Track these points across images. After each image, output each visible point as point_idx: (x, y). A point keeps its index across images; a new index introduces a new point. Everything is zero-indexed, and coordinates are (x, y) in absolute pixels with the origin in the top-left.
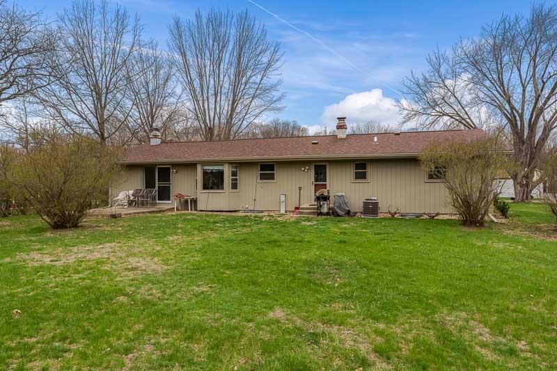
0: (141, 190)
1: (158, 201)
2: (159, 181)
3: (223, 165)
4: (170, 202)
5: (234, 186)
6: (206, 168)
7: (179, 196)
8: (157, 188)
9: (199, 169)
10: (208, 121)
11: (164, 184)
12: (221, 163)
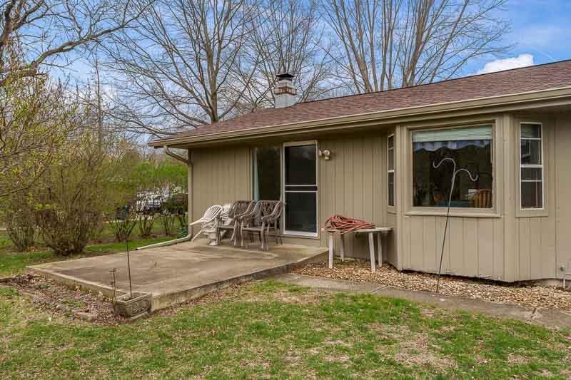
0: (248, 203)
1: (285, 233)
2: (287, 182)
3: (490, 124)
4: (316, 235)
5: (531, 196)
6: (422, 137)
7: (341, 224)
8: (283, 199)
9: (403, 144)
10: (371, 81)
11: (300, 188)
12: (486, 116)
